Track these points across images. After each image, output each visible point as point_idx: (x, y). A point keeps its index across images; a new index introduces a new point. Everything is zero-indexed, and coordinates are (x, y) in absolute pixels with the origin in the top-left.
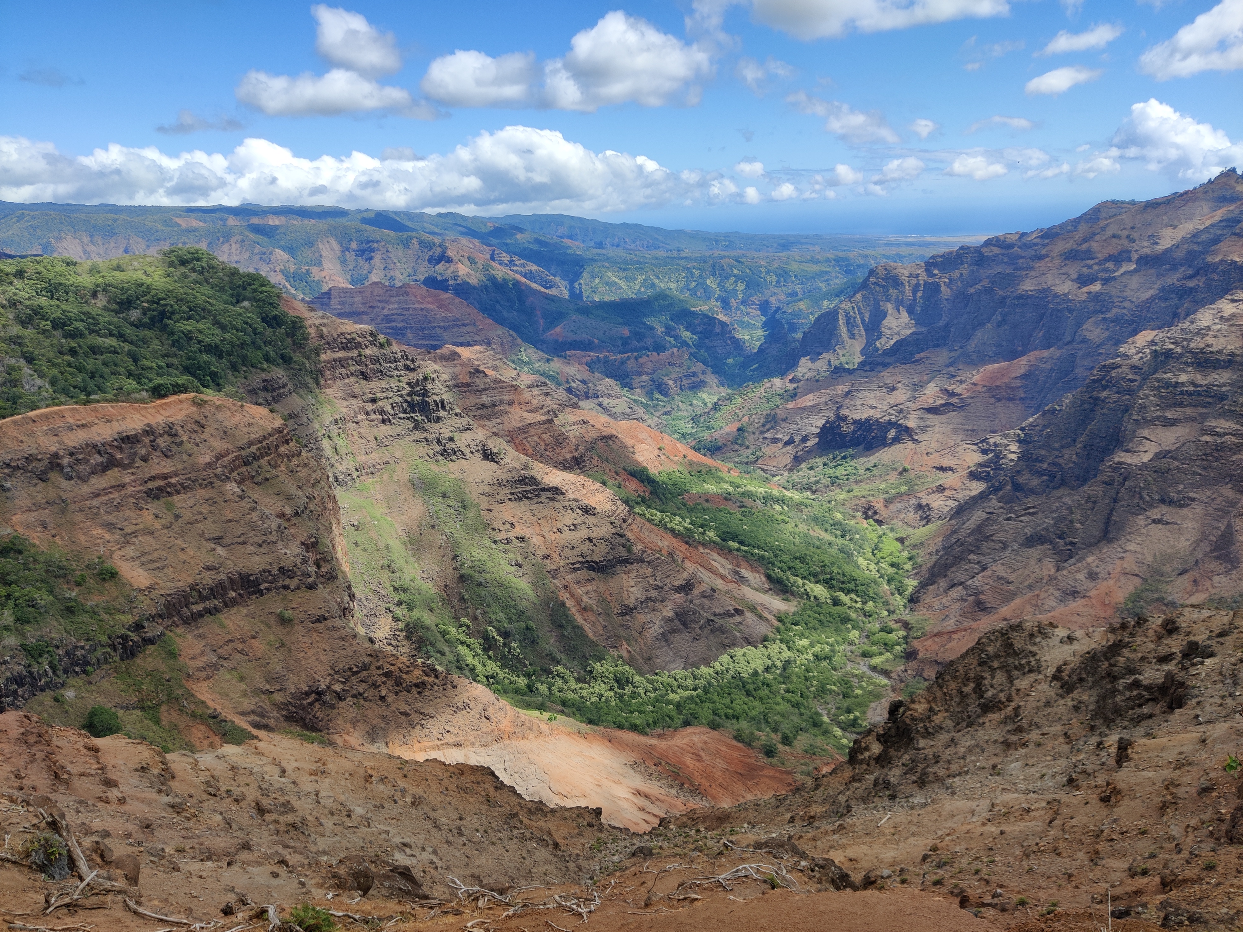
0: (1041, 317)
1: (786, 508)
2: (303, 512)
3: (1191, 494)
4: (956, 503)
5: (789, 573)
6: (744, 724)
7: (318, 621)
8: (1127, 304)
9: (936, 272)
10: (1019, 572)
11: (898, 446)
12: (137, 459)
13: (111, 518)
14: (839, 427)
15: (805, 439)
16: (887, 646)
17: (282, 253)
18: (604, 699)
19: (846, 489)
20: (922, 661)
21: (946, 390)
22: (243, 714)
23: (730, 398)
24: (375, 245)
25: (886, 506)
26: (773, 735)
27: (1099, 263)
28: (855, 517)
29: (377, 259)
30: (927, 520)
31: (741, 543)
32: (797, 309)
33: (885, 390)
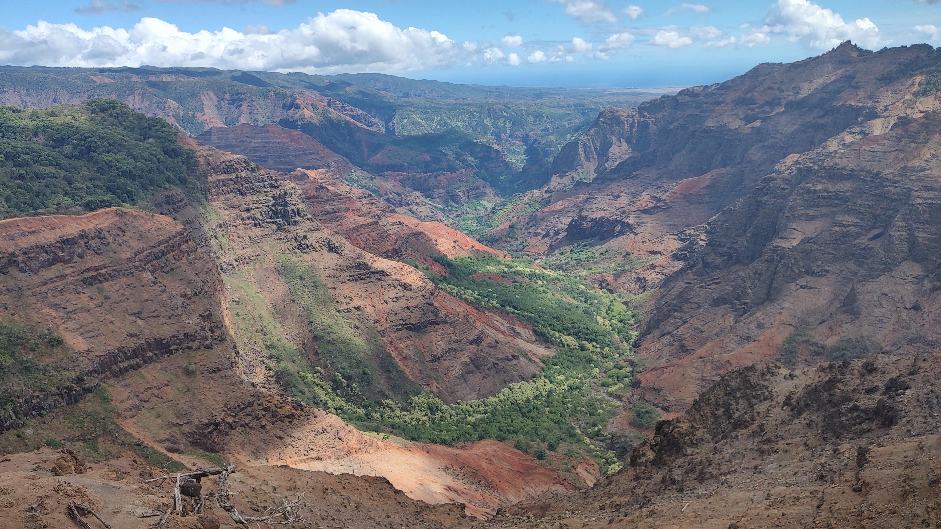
0: (720, 145)
1: (545, 282)
2: (200, 292)
3: (827, 268)
4: (664, 277)
5: (549, 328)
6: (521, 437)
7: (214, 372)
8: (779, 136)
9: (646, 114)
10: (709, 324)
11: (622, 237)
12: (75, 256)
13: (57, 300)
14: (581, 224)
15: (557, 233)
16: (619, 379)
17: (174, 102)
18: (421, 422)
19: (587, 268)
20: (644, 388)
21: (655, 197)
22: (160, 442)
23: (503, 205)
24: (243, 96)
25: (615, 280)
26: (542, 444)
27: (759, 107)
28: (593, 288)
29: (245, 107)
30: (644, 289)
31: (515, 308)
32: (549, 140)
33: (612, 198)
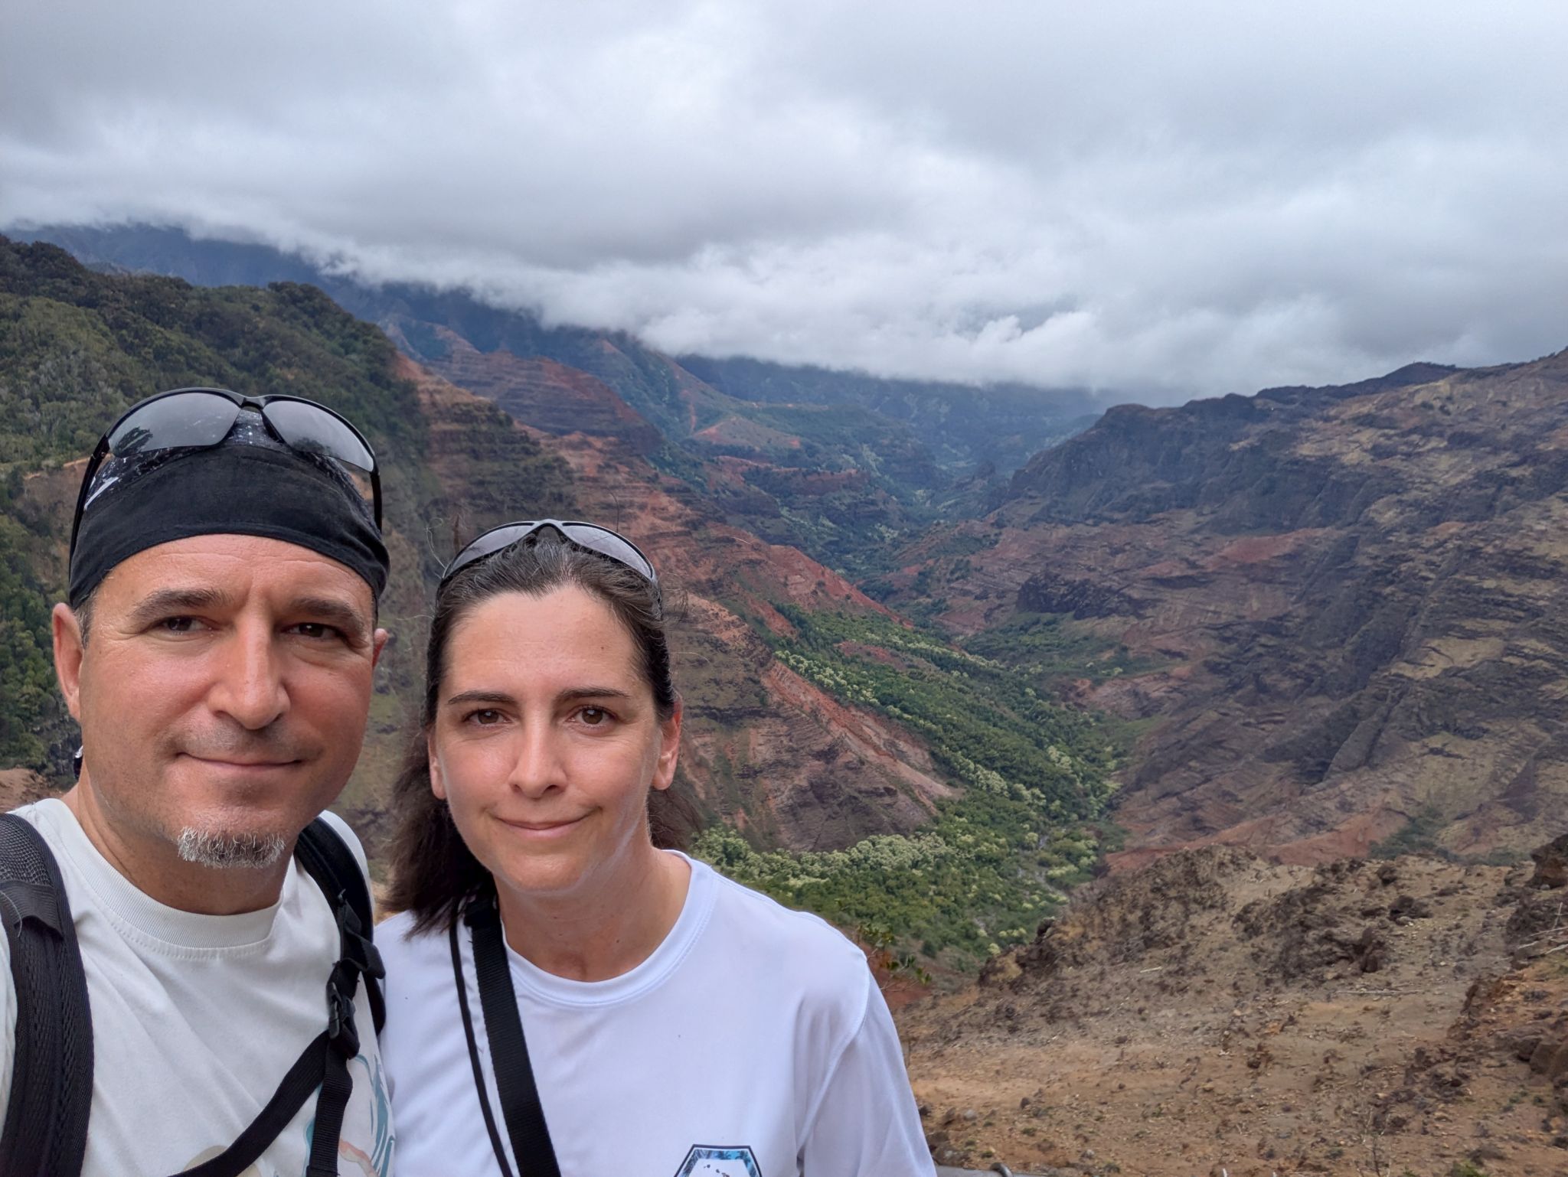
0: (1320, 488)
1: (965, 675)
3: (1484, 725)
5: (960, 753)
8: (1431, 487)
10: (1254, 789)
11: (1117, 618)
14: (1046, 587)
15: (1001, 596)
16: (1073, 858)
23: (914, 536)
25: (1093, 689)
26: (913, 943)
27: (1402, 435)
30: (1142, 711)
31: (904, 709)
33: (1108, 550)
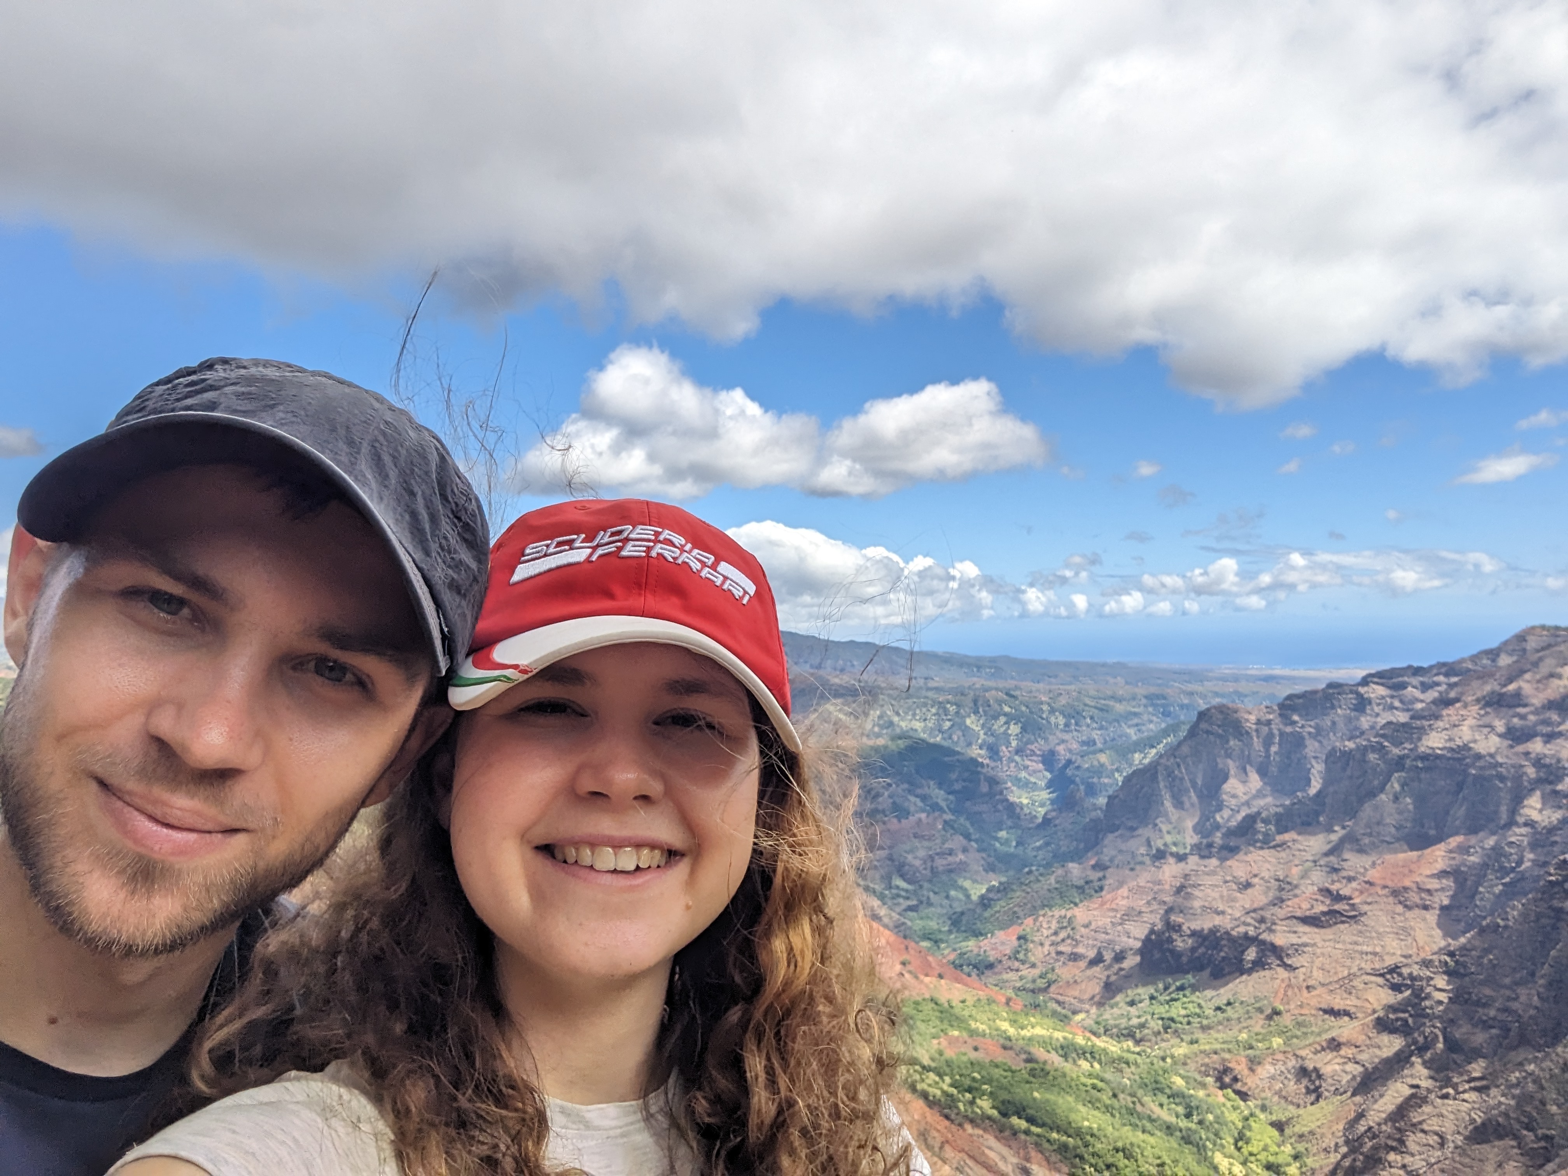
0: (1460, 786)
1: (1097, 1066)
4: (1361, 1069)
9: (1296, 718)
11: (1262, 973)
14: (1170, 940)
15: (1119, 957)
19: (1187, 1038)
21: (1328, 891)
25: (1252, 1070)
28: (1204, 1085)
30: (1316, 1093)
31: (1031, 1120)
32: (1096, 763)
33: (1234, 887)
